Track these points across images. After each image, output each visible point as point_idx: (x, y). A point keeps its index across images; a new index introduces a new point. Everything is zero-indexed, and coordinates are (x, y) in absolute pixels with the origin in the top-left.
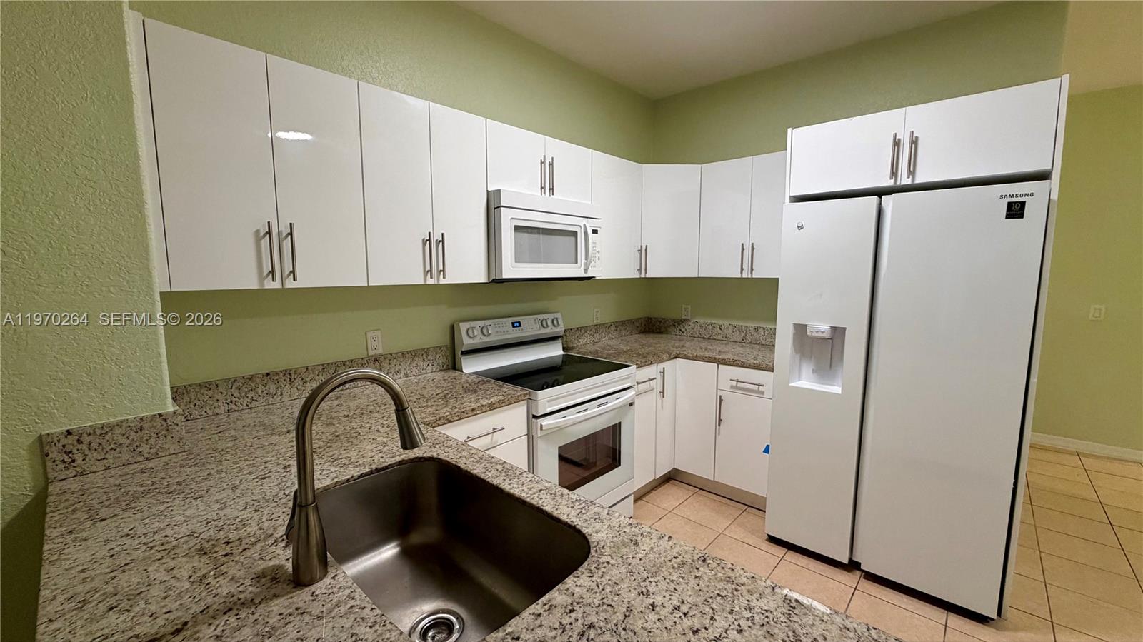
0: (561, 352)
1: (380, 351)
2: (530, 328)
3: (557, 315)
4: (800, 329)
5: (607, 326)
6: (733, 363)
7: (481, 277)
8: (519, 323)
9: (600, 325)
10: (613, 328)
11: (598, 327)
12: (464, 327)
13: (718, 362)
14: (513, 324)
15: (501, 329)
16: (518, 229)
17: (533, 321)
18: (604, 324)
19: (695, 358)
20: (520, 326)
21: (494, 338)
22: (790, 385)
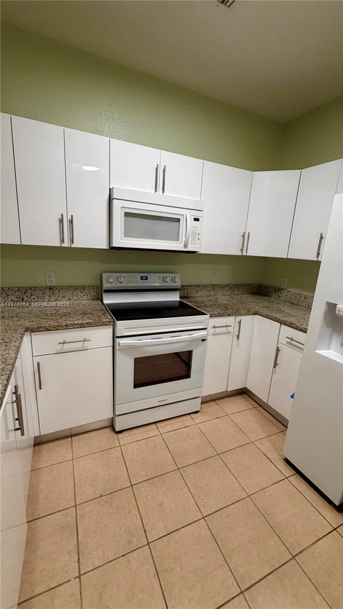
0: (178, 299)
1: (54, 284)
2: (155, 281)
3: (176, 275)
4: (331, 307)
5: (223, 287)
6: (291, 325)
7: (104, 246)
8: (147, 277)
9: (216, 285)
10: (227, 288)
11: (214, 287)
12: (105, 276)
13: (281, 322)
14: (142, 278)
15: (132, 280)
16: (127, 215)
17: (157, 277)
18: (219, 285)
19: (267, 317)
20: (147, 279)
21: (125, 284)
22: (316, 351)
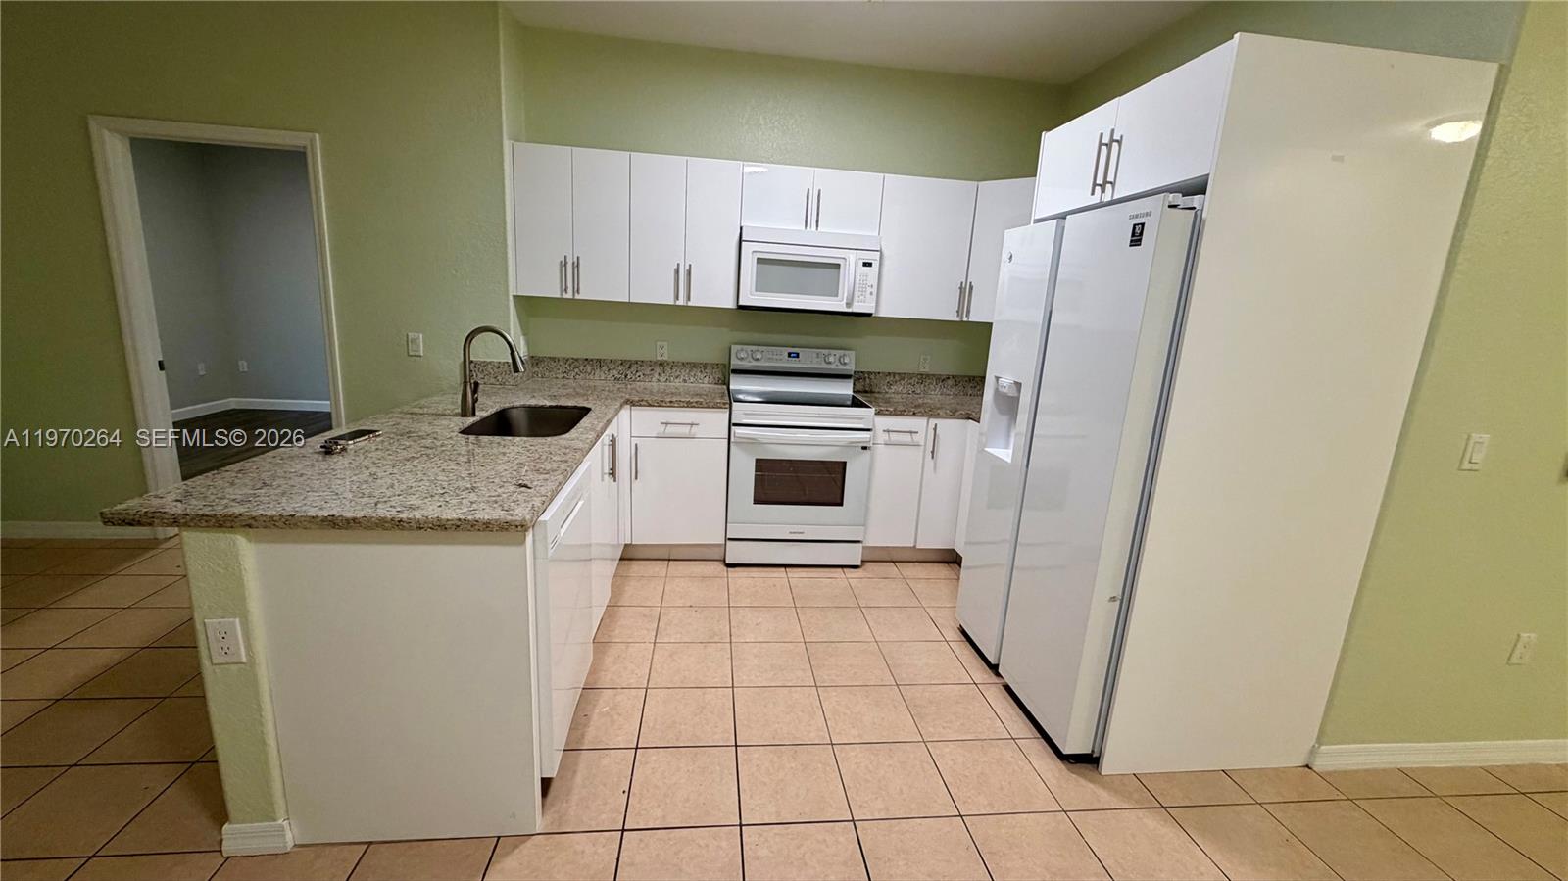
0: (850, 392)
1: (666, 358)
2: (808, 360)
3: (847, 352)
4: (998, 385)
5: (942, 380)
7: (730, 304)
8: (798, 354)
9: (928, 376)
10: (950, 382)
11: (923, 378)
12: (735, 348)
14: (789, 354)
15: (775, 357)
16: (759, 260)
17: (815, 355)
18: (934, 375)
20: (798, 356)
21: (764, 364)
22: (986, 449)
